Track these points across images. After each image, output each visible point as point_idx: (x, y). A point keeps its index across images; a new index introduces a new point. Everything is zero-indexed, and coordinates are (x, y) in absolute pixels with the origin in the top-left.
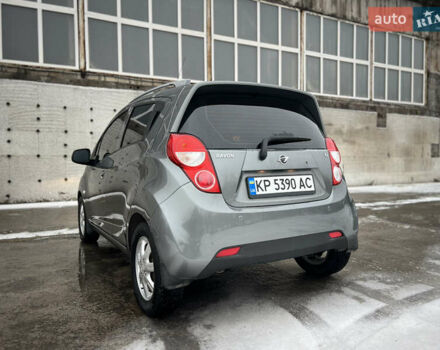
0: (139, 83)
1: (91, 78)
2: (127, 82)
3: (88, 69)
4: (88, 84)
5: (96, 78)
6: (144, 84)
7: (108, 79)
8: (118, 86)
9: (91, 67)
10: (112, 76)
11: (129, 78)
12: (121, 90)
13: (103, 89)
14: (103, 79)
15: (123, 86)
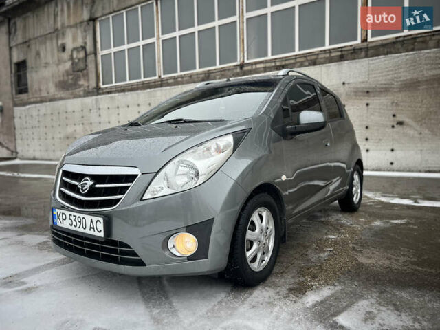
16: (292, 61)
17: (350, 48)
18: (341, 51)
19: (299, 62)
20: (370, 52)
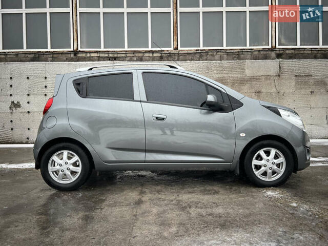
0: (116, 56)
2: (106, 55)
5: (84, 55)
6: (119, 55)
8: (99, 59)
9: (81, 48)
10: (96, 52)
11: (108, 52)
12: (102, 62)
13: (89, 62)
14: (88, 55)
15: (104, 59)
17: (167, 52)
18: (161, 53)
19: (129, 57)
20: (181, 57)
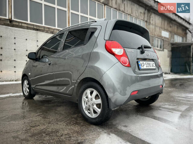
0: (38, 28)
1: (14, 23)
2: (32, 27)
3: (13, 19)
4: (13, 26)
5: (17, 24)
6: (40, 28)
7: (23, 25)
8: (28, 28)
9: (14, 18)
10: (25, 23)
11: (33, 25)
12: (29, 30)
13: (21, 29)
14: (20, 24)
15: (31, 29)
16: (43, 29)
19: (46, 30)
